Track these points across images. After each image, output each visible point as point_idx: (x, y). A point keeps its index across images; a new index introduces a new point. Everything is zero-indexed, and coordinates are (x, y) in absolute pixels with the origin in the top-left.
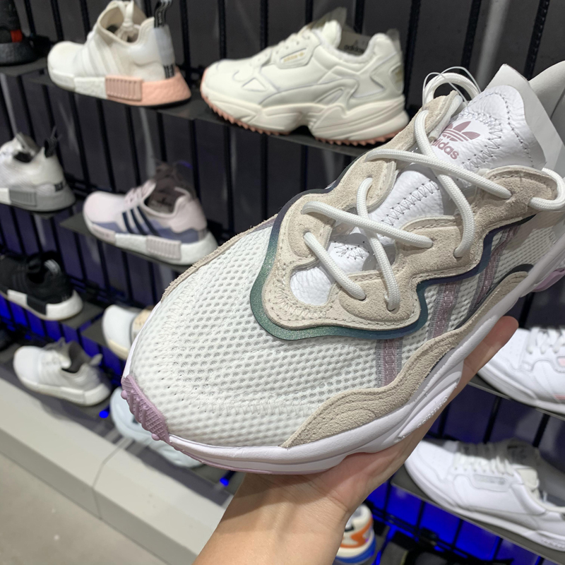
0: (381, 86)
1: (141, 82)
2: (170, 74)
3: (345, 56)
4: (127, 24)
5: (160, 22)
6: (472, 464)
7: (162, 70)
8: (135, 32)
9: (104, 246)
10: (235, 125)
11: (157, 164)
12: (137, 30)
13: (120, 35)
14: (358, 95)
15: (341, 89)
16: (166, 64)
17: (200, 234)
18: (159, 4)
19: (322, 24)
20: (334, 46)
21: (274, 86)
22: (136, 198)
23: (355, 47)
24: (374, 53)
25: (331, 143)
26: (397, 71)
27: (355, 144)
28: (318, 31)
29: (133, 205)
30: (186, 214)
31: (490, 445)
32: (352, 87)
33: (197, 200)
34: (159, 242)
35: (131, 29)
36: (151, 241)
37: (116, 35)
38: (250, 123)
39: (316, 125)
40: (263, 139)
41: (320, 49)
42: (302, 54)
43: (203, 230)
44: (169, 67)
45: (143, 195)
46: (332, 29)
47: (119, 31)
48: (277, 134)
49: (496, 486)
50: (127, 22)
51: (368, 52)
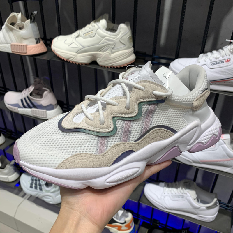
0: (124, 44)
1: (26, 46)
2: (38, 42)
3: (109, 33)
4: (19, 22)
5: (33, 21)
6: (170, 191)
7: (35, 40)
8: (22, 25)
9: (13, 114)
10: (67, 61)
11: (35, 79)
12: (24, 24)
13: (16, 27)
14: (115, 48)
15: (108, 46)
16: (36, 38)
17: (54, 106)
18: (32, 14)
19: (99, 21)
20: (104, 29)
21: (81, 46)
22: (26, 93)
23: (113, 29)
24: (120, 31)
25: (106, 67)
26: (130, 38)
27: (116, 67)
28: (98, 23)
29: (25, 96)
30: (48, 98)
31: (177, 183)
32: (112, 45)
33: (52, 92)
34: (37, 111)
35: (21, 24)
36: (34, 110)
37: (14, 27)
38: (72, 60)
39: (99, 61)
40: (78, 67)
41: (99, 30)
42: (92, 33)
43: (56, 104)
44: (38, 39)
45: (29, 92)
46: (103, 22)
47: (15, 25)
48: (84, 64)
49: (181, 199)
50: (19, 21)
51: (118, 31)
